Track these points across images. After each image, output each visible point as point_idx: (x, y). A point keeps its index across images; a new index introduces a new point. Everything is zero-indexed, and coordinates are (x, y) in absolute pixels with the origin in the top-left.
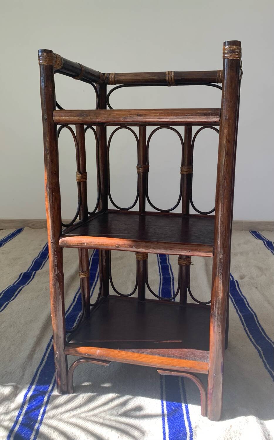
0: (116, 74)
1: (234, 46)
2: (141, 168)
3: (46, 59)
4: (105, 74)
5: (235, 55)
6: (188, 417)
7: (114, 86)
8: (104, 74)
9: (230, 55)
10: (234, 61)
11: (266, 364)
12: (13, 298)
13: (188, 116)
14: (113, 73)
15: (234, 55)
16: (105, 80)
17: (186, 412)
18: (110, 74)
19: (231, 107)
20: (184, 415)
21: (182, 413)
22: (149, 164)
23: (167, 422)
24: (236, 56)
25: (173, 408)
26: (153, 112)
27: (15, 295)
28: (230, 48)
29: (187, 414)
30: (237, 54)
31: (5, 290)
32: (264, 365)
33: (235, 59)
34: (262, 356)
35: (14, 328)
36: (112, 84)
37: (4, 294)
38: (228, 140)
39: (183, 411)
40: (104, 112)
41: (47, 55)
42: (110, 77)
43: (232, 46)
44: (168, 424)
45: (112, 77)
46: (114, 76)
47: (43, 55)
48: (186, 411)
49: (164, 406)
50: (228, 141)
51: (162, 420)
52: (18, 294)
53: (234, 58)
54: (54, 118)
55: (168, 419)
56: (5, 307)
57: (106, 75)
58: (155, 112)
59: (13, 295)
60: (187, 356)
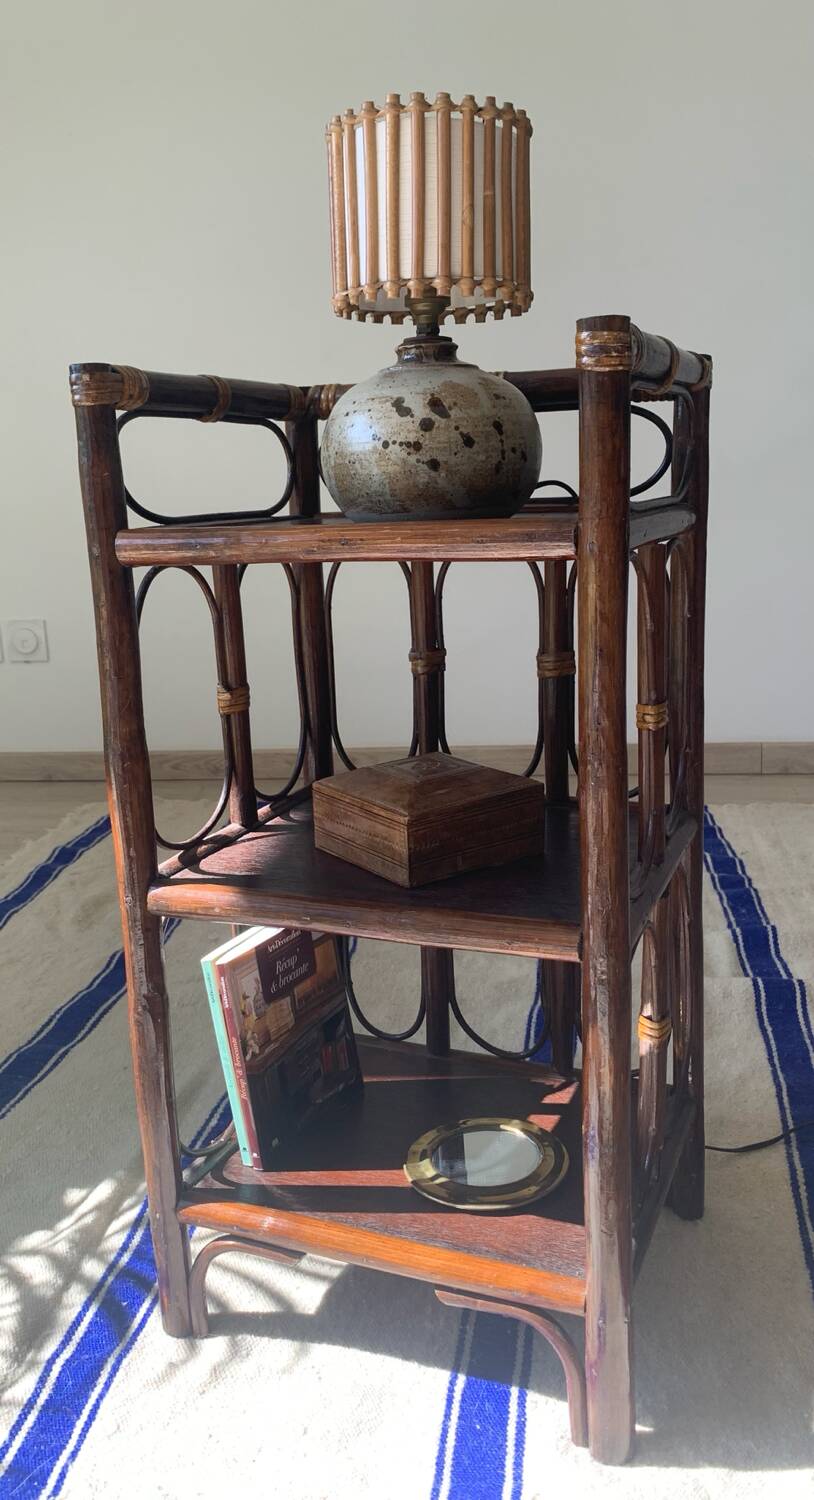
1: (605, 333)
2: (421, 658)
4: (308, 388)
5: (610, 359)
6: (518, 1464)
8: (305, 390)
9: (594, 359)
10: (606, 378)
12: (83, 1032)
13: (482, 542)
14: (331, 385)
15: (606, 360)
16: (309, 406)
17: (516, 1445)
18: (322, 388)
19: (604, 514)
20: (506, 1453)
21: (502, 1447)
23: (449, 1474)
24: (613, 363)
25: (478, 1427)
27: (89, 1025)
28: (593, 338)
29: (517, 1451)
30: (614, 354)
31: (64, 1009)
33: (609, 371)
35: (69, 1132)
37: (59, 1020)
39: (506, 1441)
42: (323, 396)
43: (599, 333)
44: (452, 1481)
45: (328, 397)
46: (334, 396)
48: (514, 1442)
49: (452, 1417)
50: (601, 618)
51: (435, 1467)
52: (98, 1020)
53: (607, 369)
55: (453, 1466)
56: (56, 1064)
57: (310, 392)
59: (85, 1025)
60: (528, 1253)
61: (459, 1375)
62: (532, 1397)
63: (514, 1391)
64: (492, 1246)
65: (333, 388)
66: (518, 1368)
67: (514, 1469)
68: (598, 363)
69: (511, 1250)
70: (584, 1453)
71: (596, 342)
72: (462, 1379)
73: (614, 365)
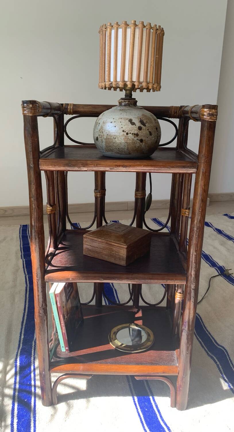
0: (74, 105)
1: (213, 110)
2: (99, 192)
3: (31, 110)
7: (71, 116)
8: (62, 104)
9: (209, 117)
10: (212, 123)
11: (208, 352)
13: (169, 168)
14: (71, 104)
15: (213, 118)
16: (64, 110)
17: (158, 412)
18: (68, 104)
19: (207, 162)
20: (157, 415)
21: (155, 413)
22: (106, 189)
23: (146, 424)
25: (146, 410)
26: (138, 164)
28: (210, 111)
30: (215, 116)
32: (207, 354)
34: (203, 346)
36: (70, 114)
38: (204, 190)
39: (155, 411)
40: (91, 162)
41: (32, 106)
42: (68, 107)
43: (212, 110)
45: (70, 107)
46: (73, 108)
47: (29, 106)
48: (157, 411)
49: (139, 409)
51: (141, 424)
54: (40, 167)
55: (145, 422)
57: (64, 105)
58: (139, 164)
60: (157, 361)
61: (134, 397)
62: (156, 398)
63: (151, 398)
64: (147, 362)
65: (72, 105)
66: (148, 391)
67: (161, 418)
68: (210, 118)
69: (152, 361)
70: (175, 409)
71: (211, 112)
72: (136, 398)
73: (215, 120)
